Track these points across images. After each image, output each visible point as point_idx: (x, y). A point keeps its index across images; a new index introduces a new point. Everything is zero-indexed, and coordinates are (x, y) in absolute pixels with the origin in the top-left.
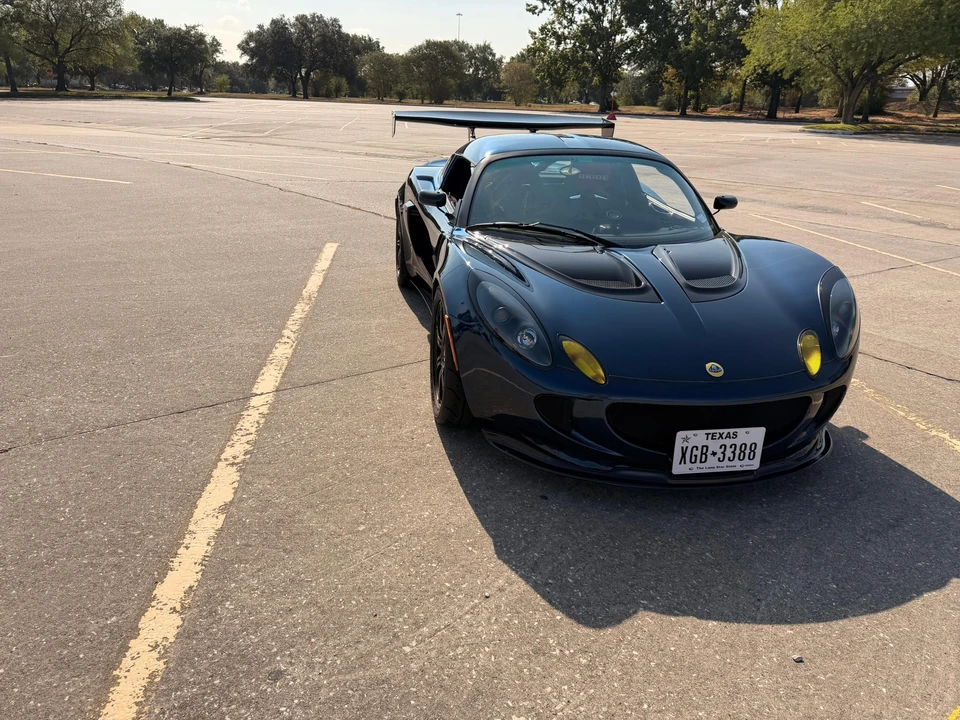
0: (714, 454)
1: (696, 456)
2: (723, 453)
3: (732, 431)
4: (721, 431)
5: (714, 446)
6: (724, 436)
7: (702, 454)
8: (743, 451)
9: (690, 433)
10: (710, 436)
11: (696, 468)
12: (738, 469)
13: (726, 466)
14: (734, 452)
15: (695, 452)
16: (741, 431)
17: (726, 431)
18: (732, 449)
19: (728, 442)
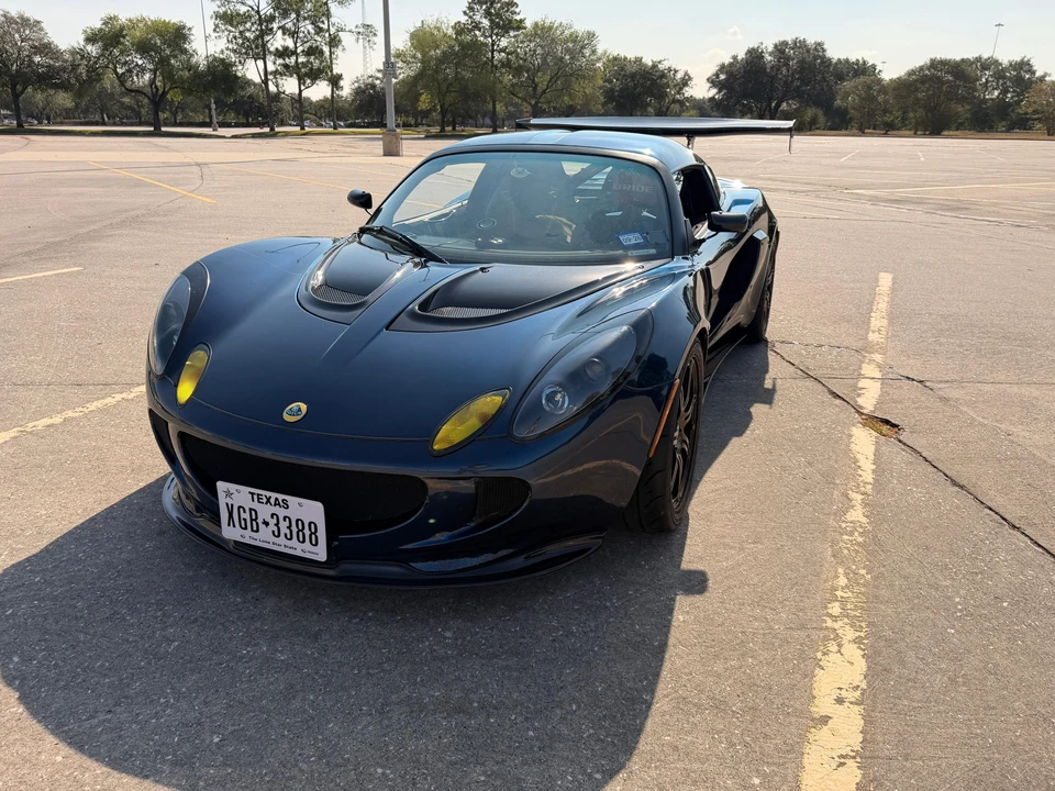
0: (266, 524)
1: (245, 520)
2: (277, 525)
3: (281, 497)
4: (268, 494)
5: (265, 512)
6: (272, 501)
7: (252, 520)
8: (301, 530)
9: (233, 487)
10: (255, 497)
11: (247, 537)
12: (298, 553)
13: (282, 545)
14: (290, 527)
15: (243, 516)
16: (292, 500)
17: (274, 495)
18: (287, 523)
19: (281, 512)
